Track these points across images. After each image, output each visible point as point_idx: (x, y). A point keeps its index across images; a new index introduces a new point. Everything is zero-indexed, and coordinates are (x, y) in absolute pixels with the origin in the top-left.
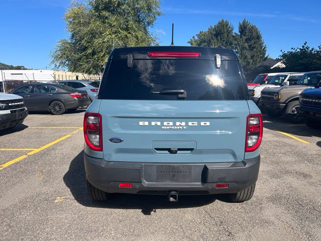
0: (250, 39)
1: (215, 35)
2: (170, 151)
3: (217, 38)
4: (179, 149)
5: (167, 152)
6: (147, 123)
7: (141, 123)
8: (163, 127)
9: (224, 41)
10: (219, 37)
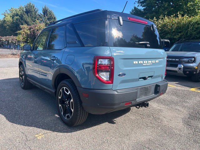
0: (50, 18)
1: (26, 12)
2: (145, 78)
3: (27, 14)
4: (149, 77)
5: (142, 79)
6: (137, 62)
7: (134, 62)
8: (143, 64)
9: (33, 17)
10: (29, 14)
